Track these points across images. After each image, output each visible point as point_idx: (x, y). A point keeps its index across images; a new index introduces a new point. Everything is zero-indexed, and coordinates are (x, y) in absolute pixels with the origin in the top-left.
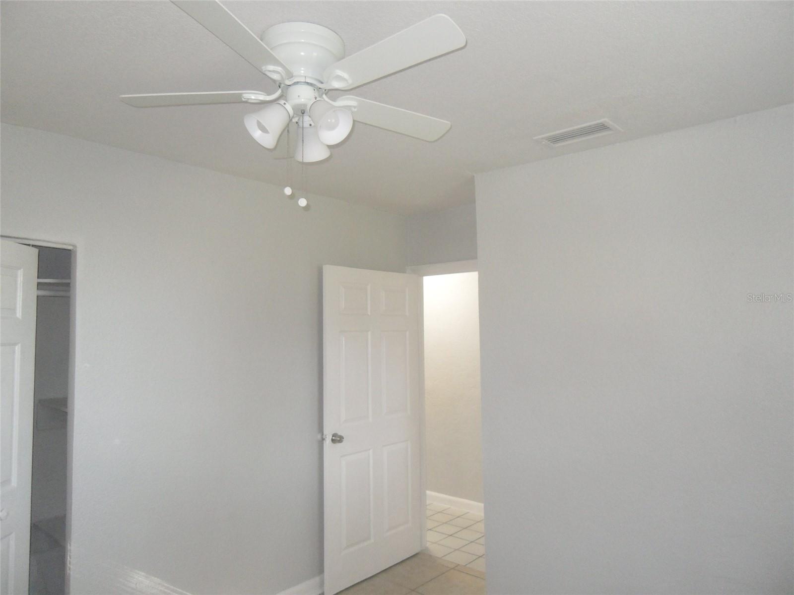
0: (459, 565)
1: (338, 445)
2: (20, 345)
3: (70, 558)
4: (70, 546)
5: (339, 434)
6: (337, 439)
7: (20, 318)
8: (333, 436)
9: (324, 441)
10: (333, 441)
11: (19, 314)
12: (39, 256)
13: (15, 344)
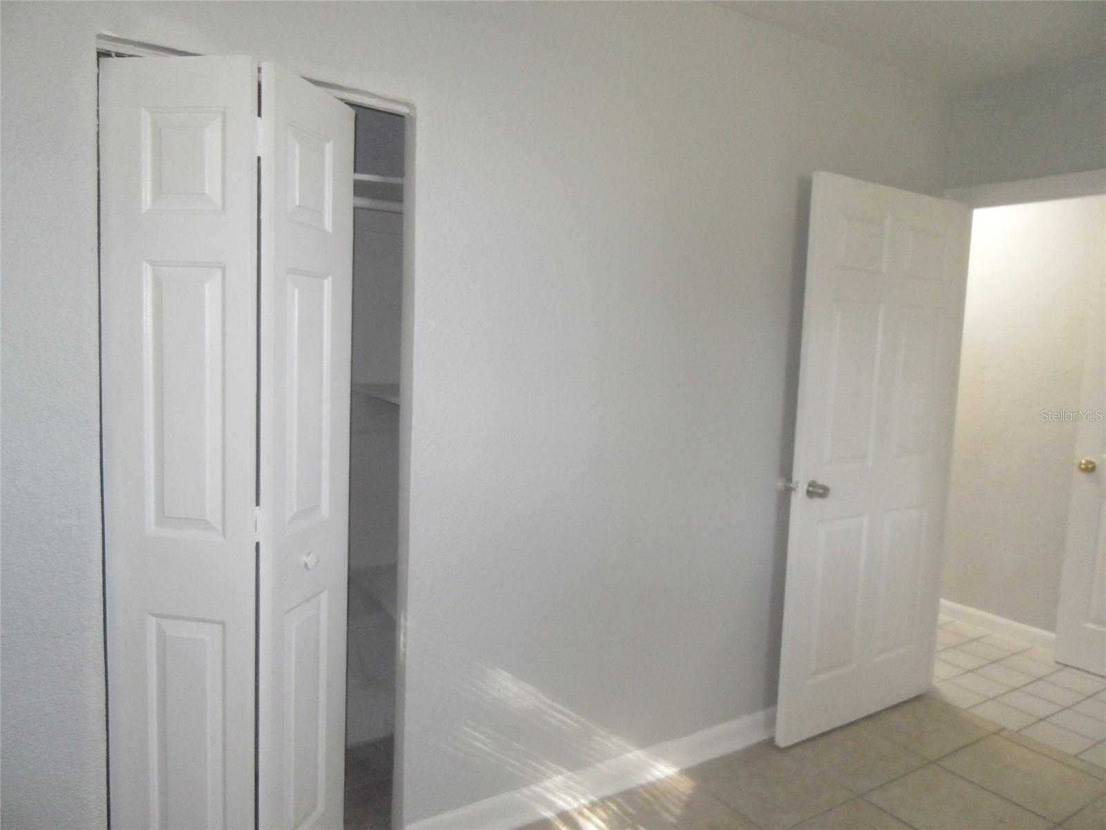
0: (1003, 729)
1: (817, 502)
2: (330, 278)
3: (405, 636)
4: (405, 618)
5: (820, 482)
6: (817, 491)
7: (330, 231)
8: (810, 485)
9: (793, 493)
10: (809, 492)
11: (328, 224)
12: (356, 120)
13: (324, 277)
